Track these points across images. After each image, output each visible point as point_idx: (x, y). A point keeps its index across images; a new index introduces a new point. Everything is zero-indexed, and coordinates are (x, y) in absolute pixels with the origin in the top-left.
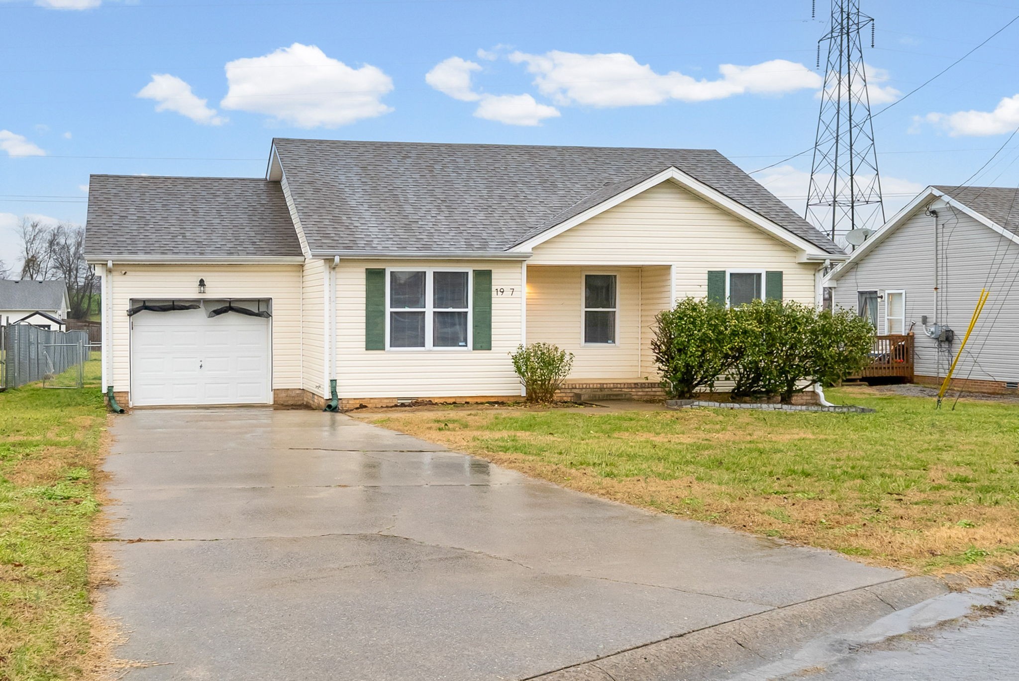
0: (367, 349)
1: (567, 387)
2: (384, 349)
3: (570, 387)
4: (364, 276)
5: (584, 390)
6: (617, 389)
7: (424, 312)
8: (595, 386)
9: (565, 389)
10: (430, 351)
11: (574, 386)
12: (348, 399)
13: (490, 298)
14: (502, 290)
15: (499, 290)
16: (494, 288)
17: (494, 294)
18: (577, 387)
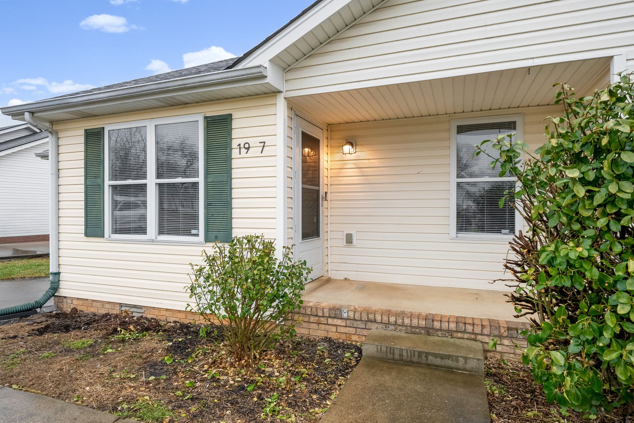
0: (87, 234)
1: (357, 316)
2: (103, 236)
3: (365, 317)
4: (82, 139)
5: (392, 327)
6: (466, 336)
7: (146, 185)
8: (415, 322)
9: (354, 320)
10: (152, 242)
11: (371, 317)
12: (72, 299)
13: (228, 159)
14: (247, 146)
15: (242, 146)
16: (235, 144)
17: (235, 153)
18: (378, 318)
